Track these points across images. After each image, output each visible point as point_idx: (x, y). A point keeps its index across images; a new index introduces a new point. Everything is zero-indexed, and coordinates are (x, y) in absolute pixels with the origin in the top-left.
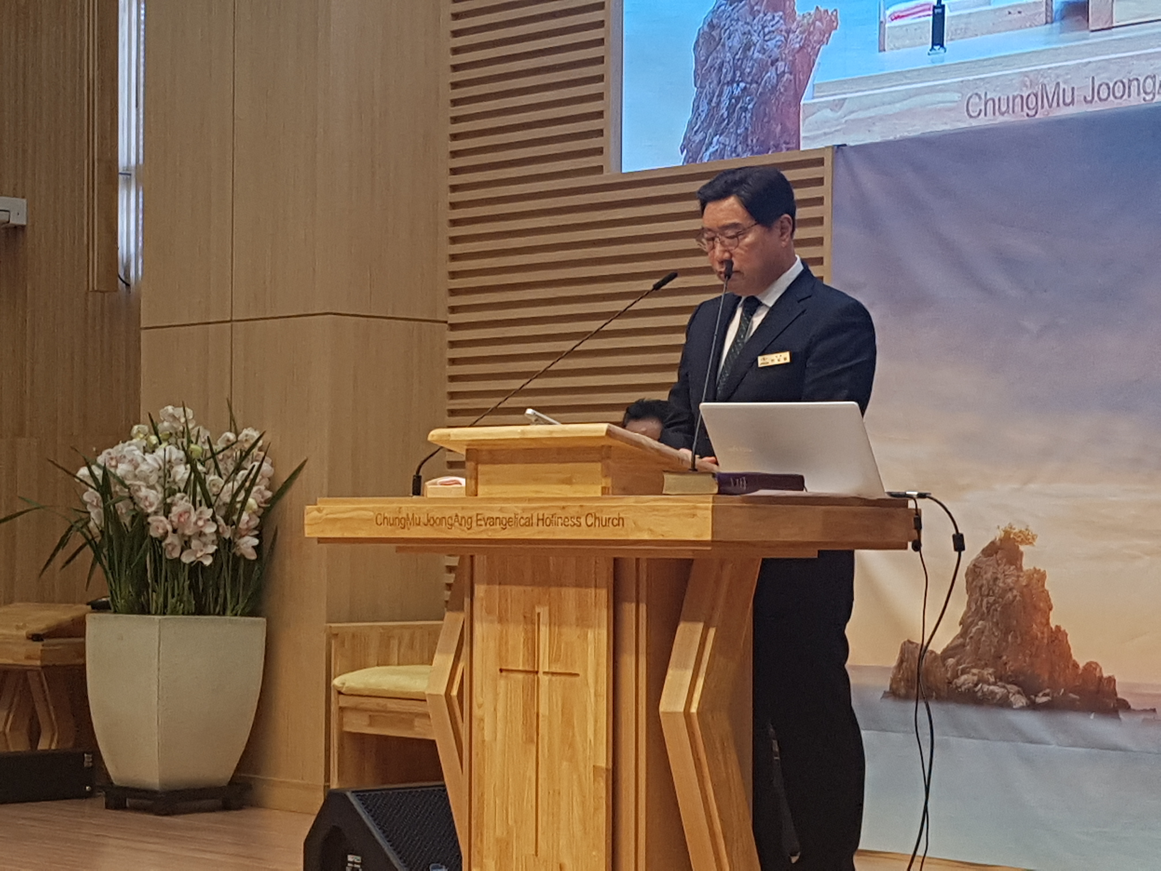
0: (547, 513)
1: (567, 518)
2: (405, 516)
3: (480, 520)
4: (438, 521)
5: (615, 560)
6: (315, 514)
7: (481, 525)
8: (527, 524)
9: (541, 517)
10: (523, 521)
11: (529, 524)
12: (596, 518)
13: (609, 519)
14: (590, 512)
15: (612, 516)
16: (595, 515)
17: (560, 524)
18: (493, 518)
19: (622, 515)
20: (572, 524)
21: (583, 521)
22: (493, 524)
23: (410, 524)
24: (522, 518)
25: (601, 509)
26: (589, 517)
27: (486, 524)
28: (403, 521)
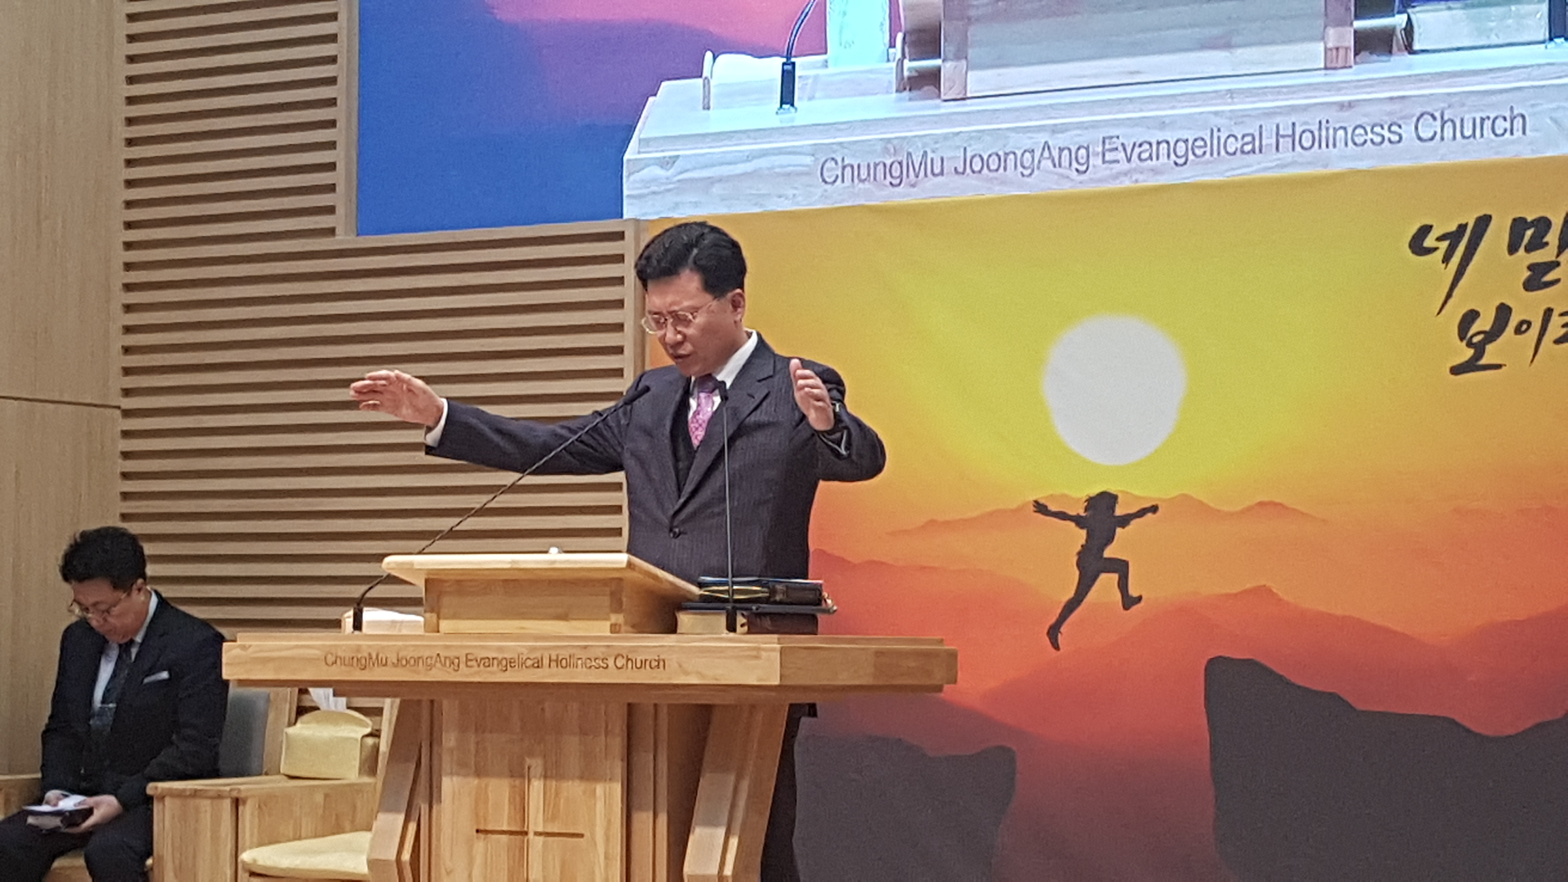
0: (564, 654)
1: (590, 659)
2: (366, 655)
3: (471, 660)
4: (412, 662)
5: (629, 705)
6: (237, 652)
7: (471, 667)
8: (536, 665)
9: (554, 657)
10: (529, 663)
11: (538, 665)
12: (628, 660)
13: (646, 660)
14: (621, 652)
15: (649, 658)
16: (627, 656)
17: (580, 666)
18: (488, 658)
19: (662, 657)
20: (597, 666)
21: (611, 662)
22: (489, 666)
23: (374, 664)
24: (529, 658)
25: (634, 649)
26: (620, 658)
27: (479, 666)
28: (363, 661)
